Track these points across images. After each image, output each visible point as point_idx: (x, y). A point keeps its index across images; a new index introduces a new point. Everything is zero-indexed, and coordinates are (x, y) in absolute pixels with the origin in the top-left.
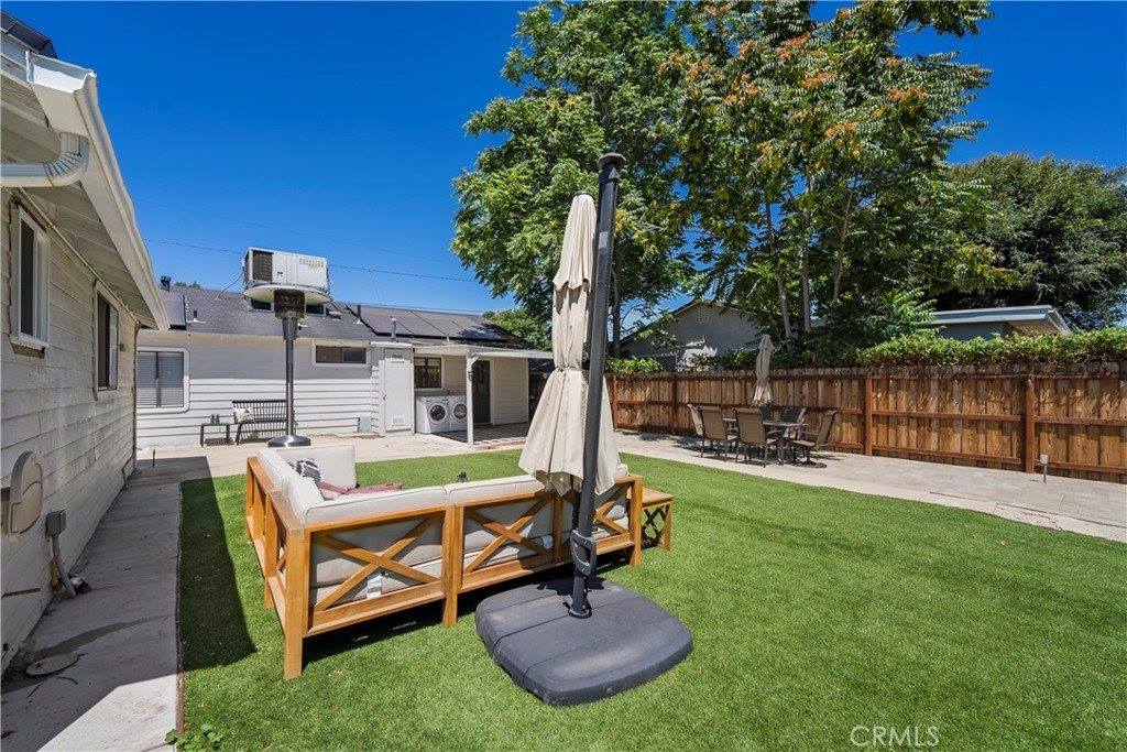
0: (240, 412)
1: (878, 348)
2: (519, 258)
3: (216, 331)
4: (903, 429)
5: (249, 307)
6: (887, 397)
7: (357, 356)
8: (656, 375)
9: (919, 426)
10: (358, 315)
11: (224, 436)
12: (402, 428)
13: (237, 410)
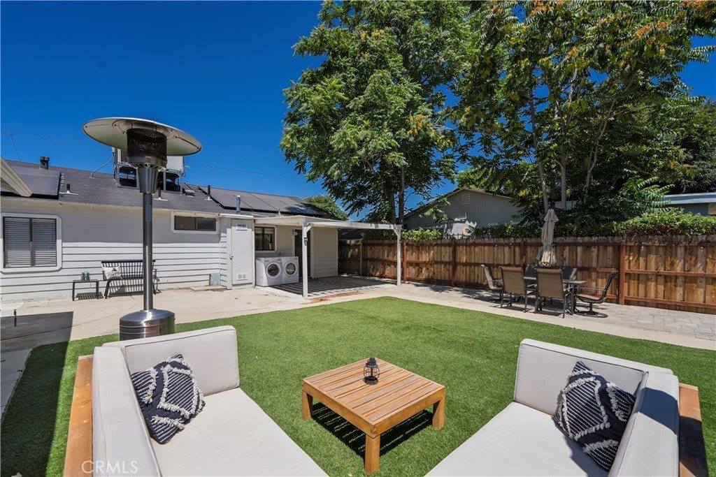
0: (108, 270)
1: (631, 221)
2: (339, 150)
3: (86, 202)
4: (652, 285)
5: (118, 184)
6: (638, 259)
7: (209, 225)
8: (439, 242)
9: (666, 282)
10: (208, 194)
11: (94, 291)
12: (245, 282)
13: (105, 269)
